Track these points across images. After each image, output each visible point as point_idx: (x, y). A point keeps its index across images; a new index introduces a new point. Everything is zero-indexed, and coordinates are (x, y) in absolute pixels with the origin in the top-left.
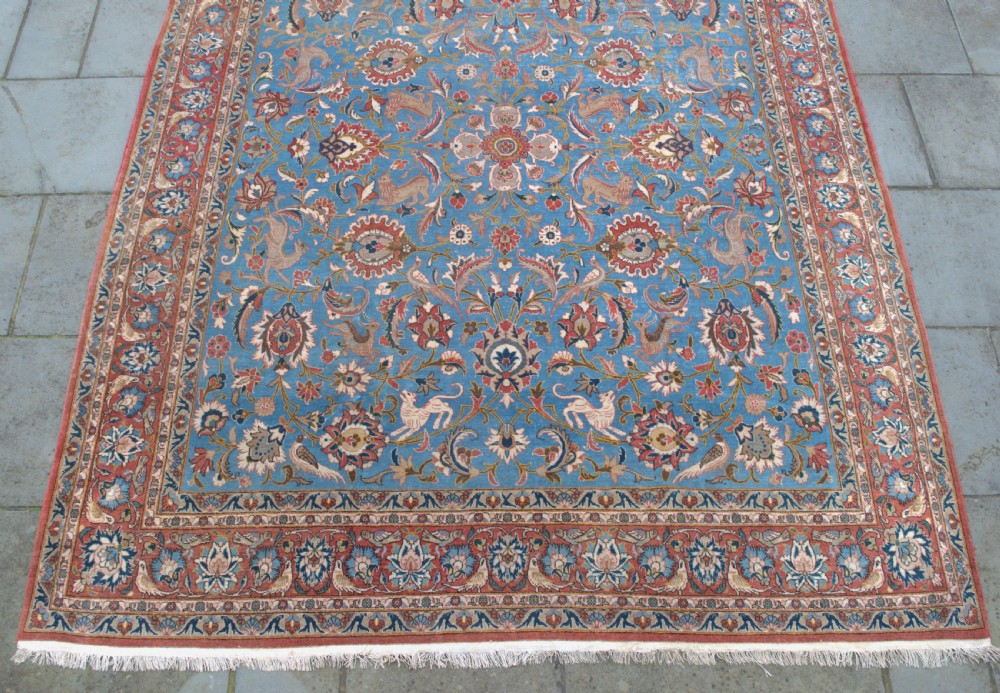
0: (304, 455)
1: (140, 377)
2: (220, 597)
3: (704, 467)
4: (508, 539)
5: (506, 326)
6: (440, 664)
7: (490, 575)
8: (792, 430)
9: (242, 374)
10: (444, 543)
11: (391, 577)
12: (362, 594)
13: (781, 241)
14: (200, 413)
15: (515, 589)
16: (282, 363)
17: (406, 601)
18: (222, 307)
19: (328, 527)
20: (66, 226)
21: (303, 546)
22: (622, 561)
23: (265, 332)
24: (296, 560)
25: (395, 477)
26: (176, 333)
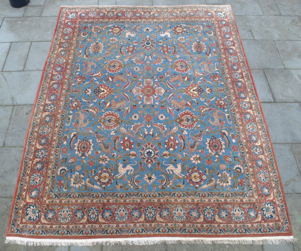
0: (90, 182)
1: (42, 159)
2: (65, 224)
3: (208, 185)
4: (150, 207)
5: (149, 144)
6: (131, 244)
7: (145, 218)
8: (234, 174)
9: (72, 158)
10: (132, 208)
11: (116, 218)
12: (108, 223)
13: (229, 119)
14: (59, 170)
15: (152, 222)
16: (83, 155)
17: (120, 225)
18: (66, 138)
19: (97, 203)
20: (20, 114)
21: (90, 209)
22: (184, 213)
23: (78, 146)
24: (88, 213)
25: (117, 189)
26: (52, 146)
